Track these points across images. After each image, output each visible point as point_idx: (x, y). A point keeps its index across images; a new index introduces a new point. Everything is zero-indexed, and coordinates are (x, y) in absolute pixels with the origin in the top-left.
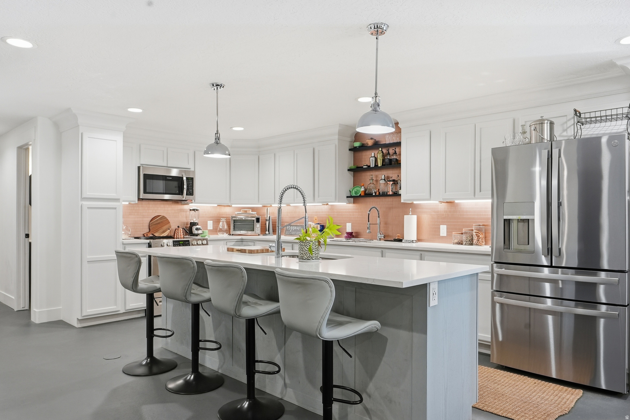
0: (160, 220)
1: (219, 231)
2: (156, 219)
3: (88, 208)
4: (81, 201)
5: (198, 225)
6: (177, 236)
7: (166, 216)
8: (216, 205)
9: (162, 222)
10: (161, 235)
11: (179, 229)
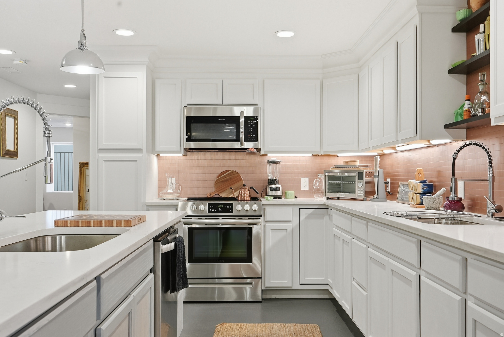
0: (229, 176)
1: (315, 193)
2: (223, 175)
3: (105, 161)
4: (98, 153)
5: (278, 183)
6: (241, 198)
7: (238, 171)
8: (311, 155)
9: (231, 179)
10: (230, 195)
11: (244, 189)
